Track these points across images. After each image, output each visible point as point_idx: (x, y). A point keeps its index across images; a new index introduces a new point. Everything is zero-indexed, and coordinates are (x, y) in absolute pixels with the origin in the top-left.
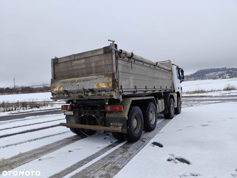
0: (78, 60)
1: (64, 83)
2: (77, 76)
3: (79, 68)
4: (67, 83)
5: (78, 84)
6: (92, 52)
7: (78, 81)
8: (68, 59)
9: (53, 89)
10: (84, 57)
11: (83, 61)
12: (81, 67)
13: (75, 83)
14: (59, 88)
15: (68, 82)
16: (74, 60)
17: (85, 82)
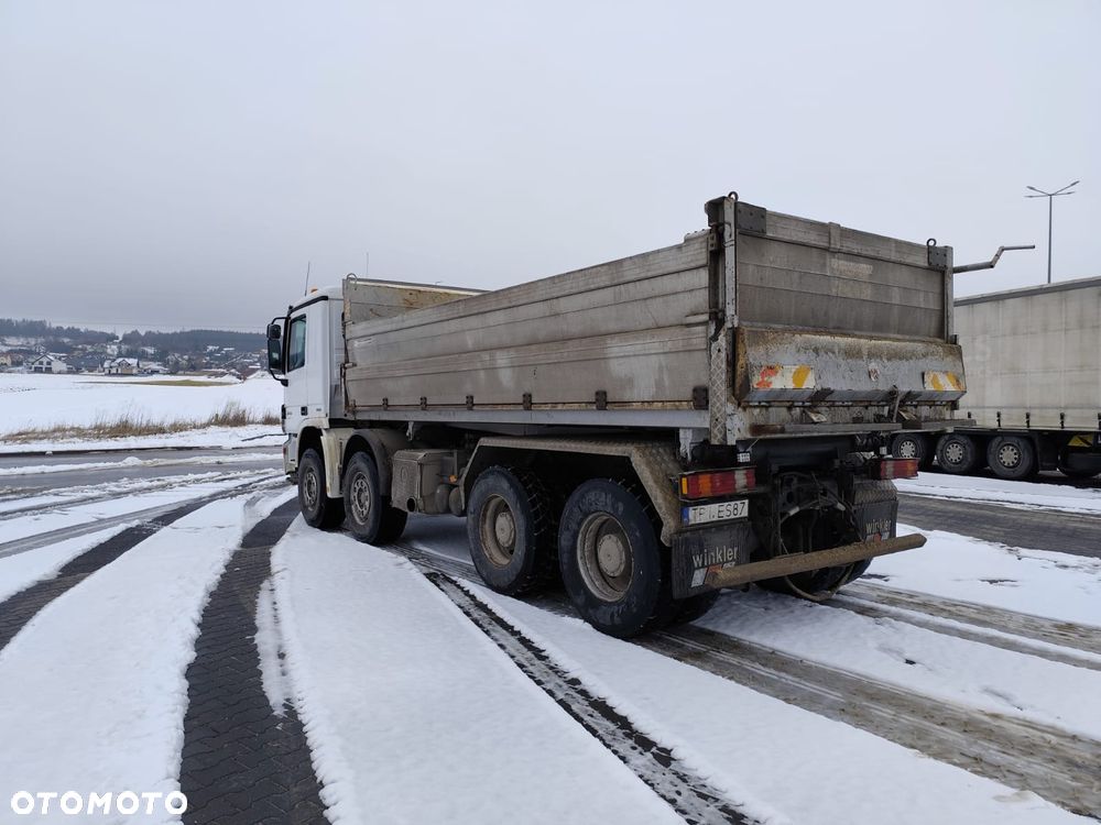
0: (851, 256)
1: (816, 350)
2: (839, 330)
3: (850, 295)
4: (831, 355)
5: (873, 365)
6: (898, 243)
7: (871, 356)
8: (812, 238)
9: (763, 374)
10: (872, 254)
11: (865, 269)
12: (858, 296)
13: (861, 362)
14: (798, 376)
15: (829, 350)
16: (834, 252)
17: (896, 363)
